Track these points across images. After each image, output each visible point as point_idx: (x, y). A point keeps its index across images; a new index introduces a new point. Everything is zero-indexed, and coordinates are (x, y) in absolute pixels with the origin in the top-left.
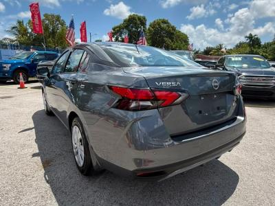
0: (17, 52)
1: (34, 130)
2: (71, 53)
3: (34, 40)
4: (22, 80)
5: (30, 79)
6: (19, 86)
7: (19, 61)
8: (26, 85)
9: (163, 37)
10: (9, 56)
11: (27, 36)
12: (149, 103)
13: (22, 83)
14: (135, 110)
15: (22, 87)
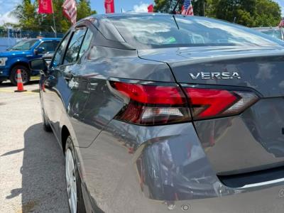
0: (18, 40)
1: (22, 152)
2: (73, 33)
3: (43, 23)
4: (20, 80)
5: (32, 79)
6: (16, 88)
7: (19, 52)
8: (25, 88)
9: (236, 8)
10: (7, 46)
11: (34, 18)
12: (176, 112)
13: (20, 84)
14: (149, 123)
15: (20, 90)
